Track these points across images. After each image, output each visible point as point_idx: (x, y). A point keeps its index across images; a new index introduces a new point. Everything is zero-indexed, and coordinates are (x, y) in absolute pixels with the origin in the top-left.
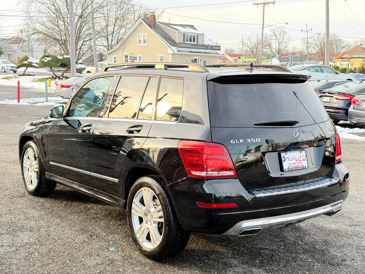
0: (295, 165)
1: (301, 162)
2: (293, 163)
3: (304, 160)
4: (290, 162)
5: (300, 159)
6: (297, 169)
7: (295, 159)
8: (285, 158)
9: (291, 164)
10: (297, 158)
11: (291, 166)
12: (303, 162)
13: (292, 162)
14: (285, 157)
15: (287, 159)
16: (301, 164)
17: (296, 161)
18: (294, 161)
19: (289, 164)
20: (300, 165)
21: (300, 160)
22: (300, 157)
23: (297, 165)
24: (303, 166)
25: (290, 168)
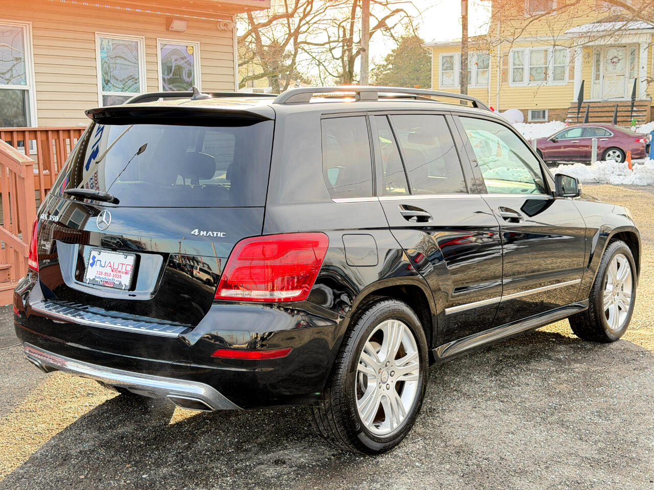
0: (107, 277)
1: (120, 274)
2: (105, 273)
3: (126, 273)
4: (102, 269)
5: (120, 269)
6: (107, 285)
7: (111, 266)
8: (96, 260)
9: (101, 273)
10: (116, 267)
11: (101, 276)
12: (123, 275)
13: (104, 270)
14: (95, 258)
15: (99, 262)
16: (119, 279)
17: (112, 271)
18: (108, 270)
19: (99, 273)
20: (116, 279)
21: (120, 272)
22: (121, 265)
23: (111, 278)
24: (120, 283)
25: (96, 279)
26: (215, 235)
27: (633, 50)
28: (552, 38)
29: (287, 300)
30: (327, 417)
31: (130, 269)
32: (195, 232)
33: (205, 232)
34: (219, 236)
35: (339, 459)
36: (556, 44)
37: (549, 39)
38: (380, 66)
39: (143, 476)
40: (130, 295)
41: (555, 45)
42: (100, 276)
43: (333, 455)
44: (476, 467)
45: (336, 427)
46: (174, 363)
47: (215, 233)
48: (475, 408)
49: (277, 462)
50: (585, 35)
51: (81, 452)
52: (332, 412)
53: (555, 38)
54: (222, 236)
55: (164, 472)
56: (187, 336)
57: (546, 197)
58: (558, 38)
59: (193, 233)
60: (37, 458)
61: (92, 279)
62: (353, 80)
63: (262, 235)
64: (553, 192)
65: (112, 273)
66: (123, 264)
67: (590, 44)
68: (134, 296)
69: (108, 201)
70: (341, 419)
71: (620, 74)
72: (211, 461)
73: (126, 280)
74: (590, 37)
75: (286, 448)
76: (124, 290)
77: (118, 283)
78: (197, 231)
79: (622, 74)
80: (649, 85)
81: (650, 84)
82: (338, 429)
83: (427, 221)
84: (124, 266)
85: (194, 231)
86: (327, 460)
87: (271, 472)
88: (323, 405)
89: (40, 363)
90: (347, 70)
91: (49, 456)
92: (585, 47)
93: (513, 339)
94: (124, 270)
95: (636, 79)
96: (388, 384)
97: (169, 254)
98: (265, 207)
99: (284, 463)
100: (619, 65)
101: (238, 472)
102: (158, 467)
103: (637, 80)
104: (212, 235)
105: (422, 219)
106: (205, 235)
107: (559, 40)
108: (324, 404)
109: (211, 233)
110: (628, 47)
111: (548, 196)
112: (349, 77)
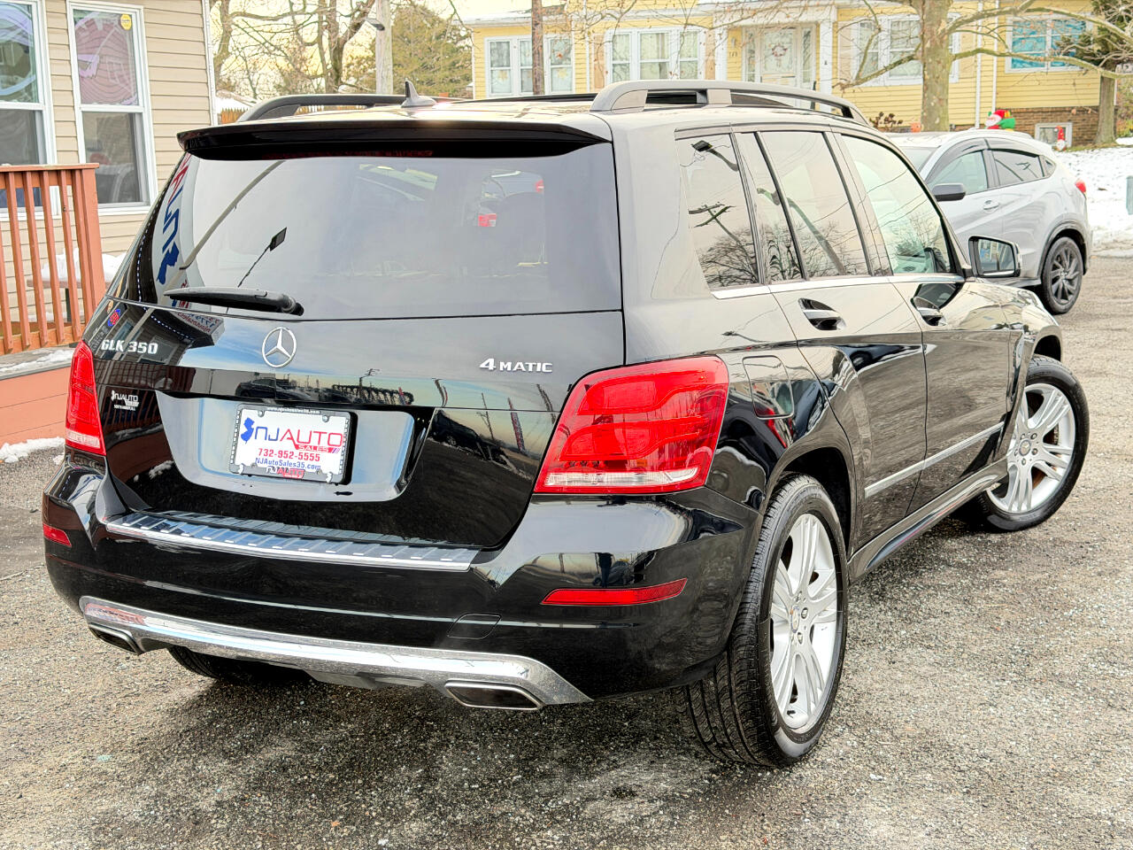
0: (285, 460)
1: (315, 453)
2: (281, 452)
3: (331, 450)
4: (270, 445)
5: (314, 442)
6: (286, 476)
7: (292, 438)
8: (254, 426)
9: (269, 452)
10: (304, 438)
11: (269, 459)
12: (325, 456)
13: (276, 446)
14: (253, 422)
15: (262, 432)
16: (314, 463)
17: (297, 447)
18: (288, 446)
19: (264, 452)
20: (307, 463)
21: (315, 448)
22: (316, 436)
23: (295, 460)
24: (319, 471)
25: (259, 465)
26: (530, 369)
27: (809, 34)
28: (682, 13)
29: (671, 488)
30: (719, 706)
31: (340, 442)
32: (488, 364)
33: (509, 364)
34: (538, 369)
35: (728, 777)
36: (689, 22)
37: (676, 13)
38: (363, 58)
39: (380, 842)
40: (338, 493)
41: (686, 24)
42: (268, 457)
43: (713, 771)
44: (977, 773)
45: (736, 721)
46: (459, 621)
47: (531, 365)
48: (894, 663)
49: (620, 793)
50: (734, 8)
51: (219, 804)
52: (731, 695)
53: (688, 13)
54: (544, 370)
55: (415, 830)
56: (483, 568)
57: (950, 279)
58: (692, 13)
59: (483, 366)
60: (137, 825)
61: (249, 464)
62: (342, 83)
63: (625, 365)
64: (964, 270)
65: (297, 452)
66: (320, 433)
67: (743, 23)
68: (348, 494)
69: (283, 309)
70: (749, 707)
71: (787, 75)
72: (491, 801)
73: (332, 464)
74: (742, 10)
75: (615, 765)
76: (331, 483)
77: (314, 470)
78: (491, 361)
79: (791, 75)
80: (844, 93)
81: (846, 90)
82: (741, 726)
83: (835, 328)
84: (324, 438)
85: (486, 362)
86: (706, 781)
87: (620, 813)
88: (712, 683)
89: (130, 635)
90: (330, 66)
91: (160, 818)
92: (732, 29)
93: (931, 534)
94: (324, 443)
95: (815, 83)
96: (799, 634)
97: (432, 409)
98: (622, 310)
99: (633, 794)
100: (785, 60)
101: (559, 818)
102: (396, 821)
103: (817, 85)
104: (524, 369)
105: (829, 324)
106: (509, 369)
107: (693, 15)
108: (715, 682)
109: (521, 364)
110: (799, 28)
111: (953, 277)
112: (335, 78)
